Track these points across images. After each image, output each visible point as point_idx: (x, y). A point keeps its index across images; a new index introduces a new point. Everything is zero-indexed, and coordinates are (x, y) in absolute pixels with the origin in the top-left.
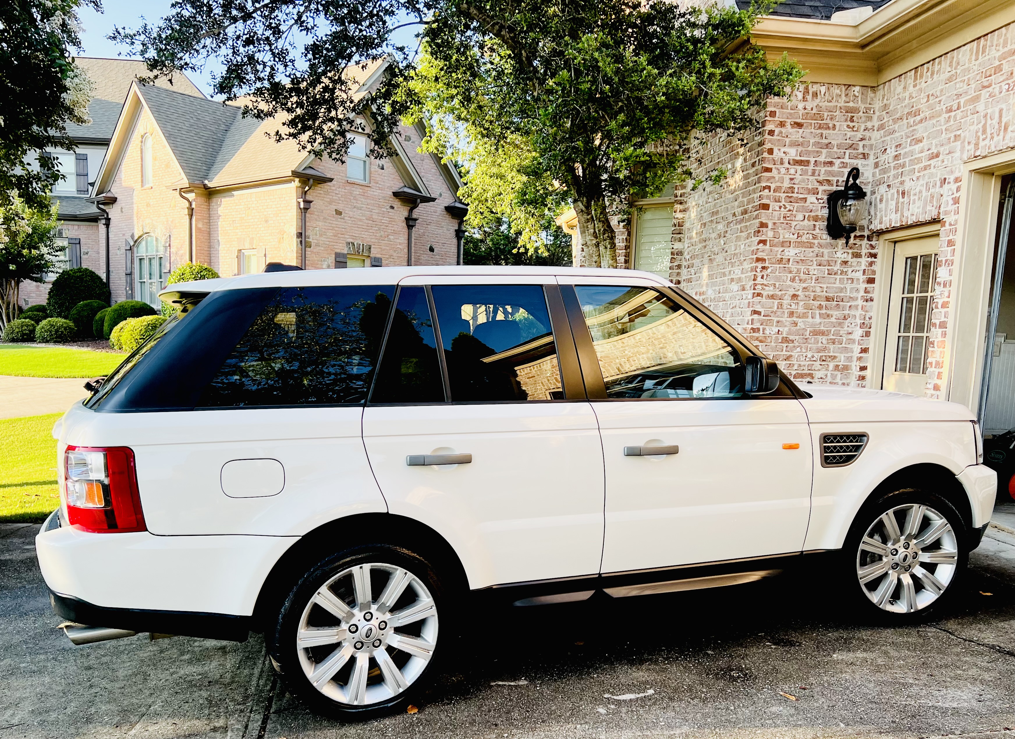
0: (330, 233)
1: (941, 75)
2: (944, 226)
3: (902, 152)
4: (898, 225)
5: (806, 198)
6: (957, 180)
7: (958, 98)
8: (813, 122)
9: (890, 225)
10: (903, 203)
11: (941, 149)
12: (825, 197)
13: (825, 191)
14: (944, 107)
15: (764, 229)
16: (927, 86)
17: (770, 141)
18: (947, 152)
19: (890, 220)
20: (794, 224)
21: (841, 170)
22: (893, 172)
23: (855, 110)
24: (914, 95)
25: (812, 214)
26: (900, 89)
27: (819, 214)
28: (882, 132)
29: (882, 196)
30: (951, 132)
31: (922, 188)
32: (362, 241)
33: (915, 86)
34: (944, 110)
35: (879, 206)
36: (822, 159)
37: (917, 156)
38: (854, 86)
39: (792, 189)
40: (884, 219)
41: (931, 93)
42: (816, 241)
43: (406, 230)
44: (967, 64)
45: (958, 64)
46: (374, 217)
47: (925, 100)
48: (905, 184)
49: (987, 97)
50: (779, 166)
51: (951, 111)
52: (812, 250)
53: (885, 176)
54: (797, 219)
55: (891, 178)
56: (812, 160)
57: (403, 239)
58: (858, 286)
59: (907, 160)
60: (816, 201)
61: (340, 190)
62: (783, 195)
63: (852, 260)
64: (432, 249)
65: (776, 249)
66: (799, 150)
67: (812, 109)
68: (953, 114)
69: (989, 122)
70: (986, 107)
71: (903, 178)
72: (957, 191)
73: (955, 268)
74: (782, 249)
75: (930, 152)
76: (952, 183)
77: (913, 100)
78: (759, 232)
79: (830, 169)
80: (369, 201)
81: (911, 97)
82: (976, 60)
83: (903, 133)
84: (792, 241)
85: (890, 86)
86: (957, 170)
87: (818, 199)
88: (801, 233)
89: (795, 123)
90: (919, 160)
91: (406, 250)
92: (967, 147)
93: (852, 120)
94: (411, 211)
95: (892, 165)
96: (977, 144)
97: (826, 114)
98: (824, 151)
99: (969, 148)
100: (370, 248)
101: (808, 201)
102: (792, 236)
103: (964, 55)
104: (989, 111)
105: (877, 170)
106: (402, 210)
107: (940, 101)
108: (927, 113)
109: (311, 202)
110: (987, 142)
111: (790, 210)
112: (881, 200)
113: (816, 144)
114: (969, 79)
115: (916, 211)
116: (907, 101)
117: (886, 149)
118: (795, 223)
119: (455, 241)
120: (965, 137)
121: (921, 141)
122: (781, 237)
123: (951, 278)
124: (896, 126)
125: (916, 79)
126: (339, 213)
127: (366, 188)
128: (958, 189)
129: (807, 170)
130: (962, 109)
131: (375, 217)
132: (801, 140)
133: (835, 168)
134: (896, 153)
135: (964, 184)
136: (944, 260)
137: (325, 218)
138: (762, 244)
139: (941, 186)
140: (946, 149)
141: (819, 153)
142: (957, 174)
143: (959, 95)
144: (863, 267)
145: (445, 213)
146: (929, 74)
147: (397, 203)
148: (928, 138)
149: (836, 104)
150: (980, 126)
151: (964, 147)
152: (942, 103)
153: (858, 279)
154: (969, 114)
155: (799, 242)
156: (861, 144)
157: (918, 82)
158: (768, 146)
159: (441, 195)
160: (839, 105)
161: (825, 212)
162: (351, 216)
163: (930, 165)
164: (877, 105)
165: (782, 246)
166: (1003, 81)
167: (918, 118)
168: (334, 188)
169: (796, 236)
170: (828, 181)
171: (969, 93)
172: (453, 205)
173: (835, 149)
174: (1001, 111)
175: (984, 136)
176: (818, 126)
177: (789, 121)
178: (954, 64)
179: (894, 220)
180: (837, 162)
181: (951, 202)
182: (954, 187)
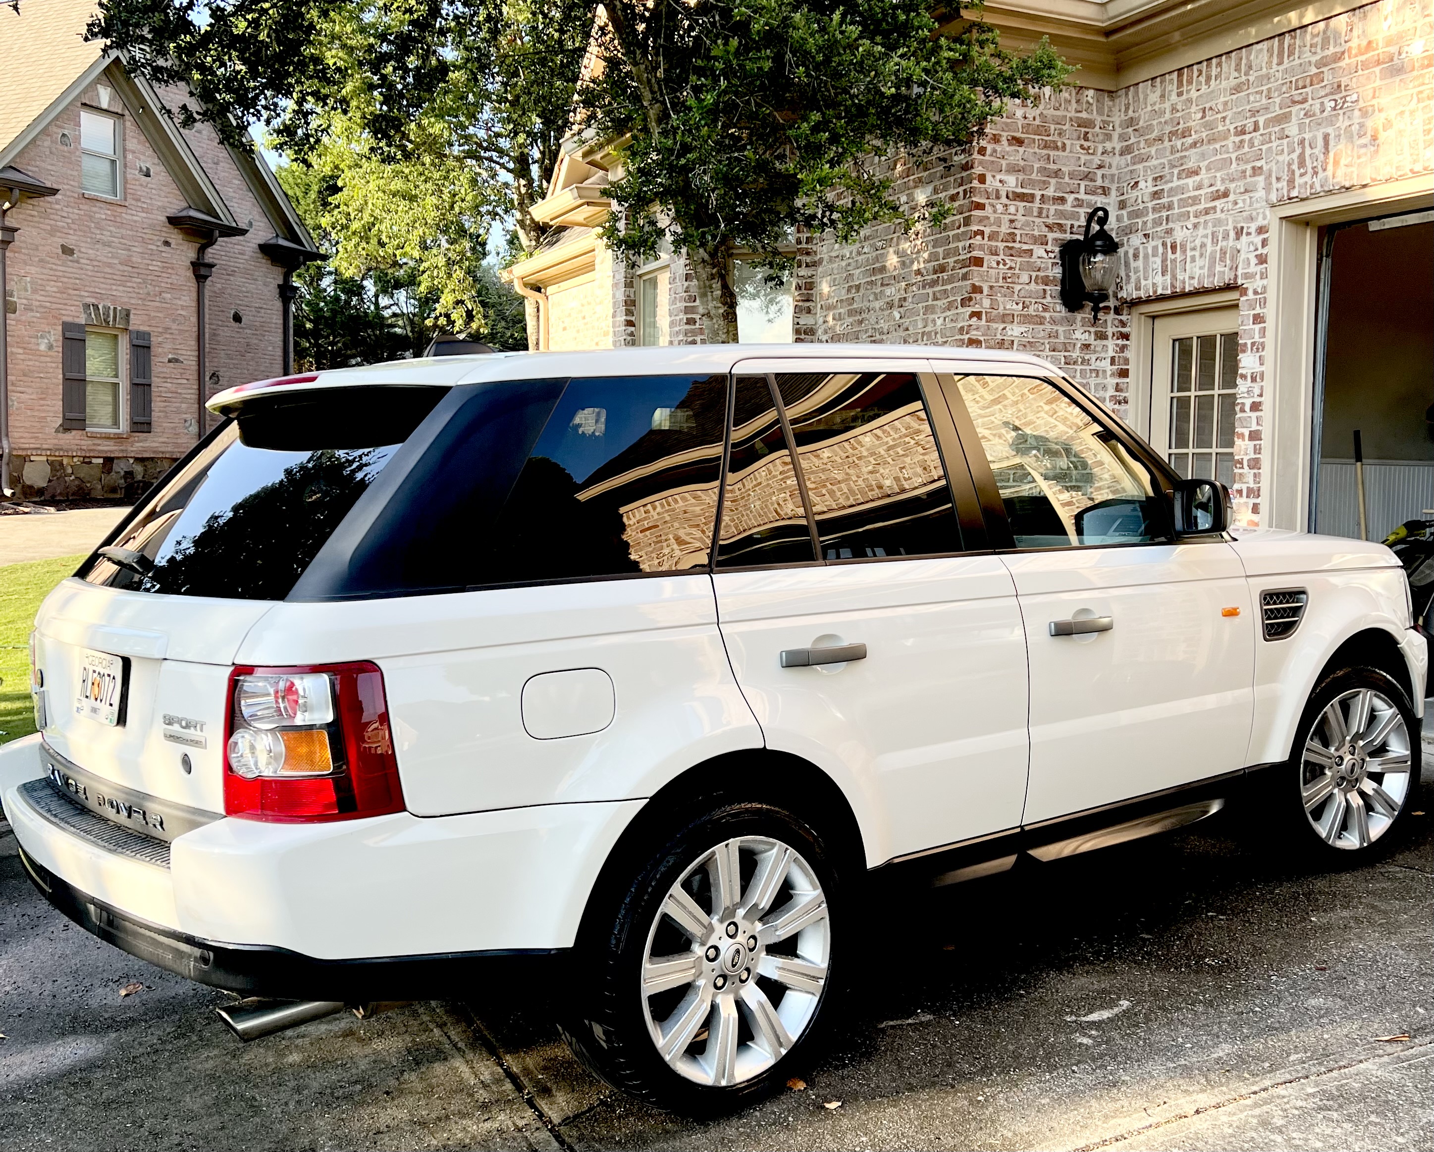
0: (51, 288)
1: (1223, 82)
2: (1246, 294)
3: (1166, 187)
4: (1169, 292)
5: (1031, 250)
6: (1261, 230)
7: (1253, 116)
8: (1037, 137)
9: (1155, 292)
10: (1174, 261)
11: (1232, 186)
12: (1057, 249)
13: (1056, 240)
14: (1232, 128)
15: (978, 296)
16: (1201, 96)
17: (981, 163)
18: (1242, 190)
19: (1154, 284)
20: (1017, 288)
21: (1076, 210)
22: (1151, 216)
23: (1089, 124)
24: (1179, 107)
25: (1041, 274)
26: (1154, 97)
27: (1050, 273)
28: (1129, 157)
29: (1137, 249)
30: (1247, 162)
31: (1205, 240)
32: (113, 302)
33: (1180, 94)
34: (1232, 131)
35: (1133, 264)
36: (1050, 192)
37: (1192, 194)
38: (1087, 88)
39: (1012, 237)
40: (1143, 283)
41: (1207, 106)
42: (1047, 315)
43: (193, 284)
44: (1264, 70)
45: (1250, 67)
46: (134, 259)
47: (1200, 115)
48: (1175, 233)
49: (1302, 116)
50: (994, 202)
51: (1243, 132)
52: (1042, 327)
53: (1140, 221)
54: (1021, 281)
55: (1149, 225)
56: (1038, 194)
57: (188, 299)
58: (1105, 381)
59: (1175, 199)
60: (1045, 255)
61: (70, 210)
62: (1001, 245)
63: (1095, 343)
64: (237, 318)
65: (995, 325)
66: (1021, 178)
67: (1034, 119)
68: (1247, 137)
69: (1308, 151)
70: (1301, 129)
71: (1171, 225)
72: (1263, 247)
73: (1268, 353)
74: (1002, 326)
75: (1213, 189)
76: (1253, 234)
77: (1178, 114)
78: (970, 299)
79: (1060, 207)
80: (124, 232)
81: (1174, 109)
82: (1279, 64)
83: (1165, 161)
84: (1016, 313)
85: (1137, 93)
86: (1261, 216)
87: (1047, 252)
88: (1027, 303)
89: (1014, 138)
90: (1196, 200)
91: (194, 319)
92: (1275, 185)
93: (1086, 139)
94: (202, 250)
95: (1150, 205)
96: (1291, 182)
97: (1053, 127)
98: (1053, 181)
99: (1279, 185)
100: (128, 315)
101: (1035, 256)
102: (1015, 306)
103: (1260, 55)
104: (1307, 136)
105: (1124, 212)
106: (185, 248)
107: (1224, 118)
108: (1204, 135)
109: (16, 230)
110: (1307, 178)
111: (1010, 268)
112: (1136, 256)
113: (1042, 170)
114: (1269, 90)
115: (1197, 272)
116: (1168, 116)
117: (1137, 183)
118: (1019, 287)
119: (278, 304)
120: (1270, 171)
121: (1196, 173)
122: (1001, 308)
123: (1263, 368)
124: (1153, 150)
125: (1180, 84)
126: (67, 251)
127: (119, 209)
128: (1264, 243)
129: (1031, 208)
130: (1262, 131)
131: (136, 259)
132: (1022, 163)
133: (1068, 207)
134: (1156, 189)
135: (1273, 235)
136: (1249, 342)
137: (41, 261)
138: (975, 319)
139: (1238, 239)
140: (1241, 185)
141: (1045, 185)
142: (1260, 222)
143: (1255, 113)
144: (1111, 353)
145: (260, 255)
146: (1203, 79)
147: (176, 237)
148: (1208, 169)
149: (1065, 113)
150: (1295, 156)
151: (1271, 184)
152: (1228, 121)
153: (1104, 371)
154: (1273, 138)
155: (1025, 316)
156: (1099, 173)
157: (1185, 88)
158: (978, 170)
159: (251, 224)
160: (1069, 115)
161: (1057, 272)
162: (92, 257)
163: (1214, 208)
164: (1118, 118)
165: (1004, 322)
166: (1326, 95)
167: (1189, 140)
168: (57, 207)
169: (1021, 305)
170: (1060, 225)
171: (1272, 109)
172: (273, 241)
173: (1067, 179)
174: (1326, 138)
175: (1302, 171)
176: (1042, 144)
177: (1005, 134)
178: (1243, 68)
179: (1161, 284)
180: (1070, 198)
181: (1254, 261)
182: (1258, 240)
